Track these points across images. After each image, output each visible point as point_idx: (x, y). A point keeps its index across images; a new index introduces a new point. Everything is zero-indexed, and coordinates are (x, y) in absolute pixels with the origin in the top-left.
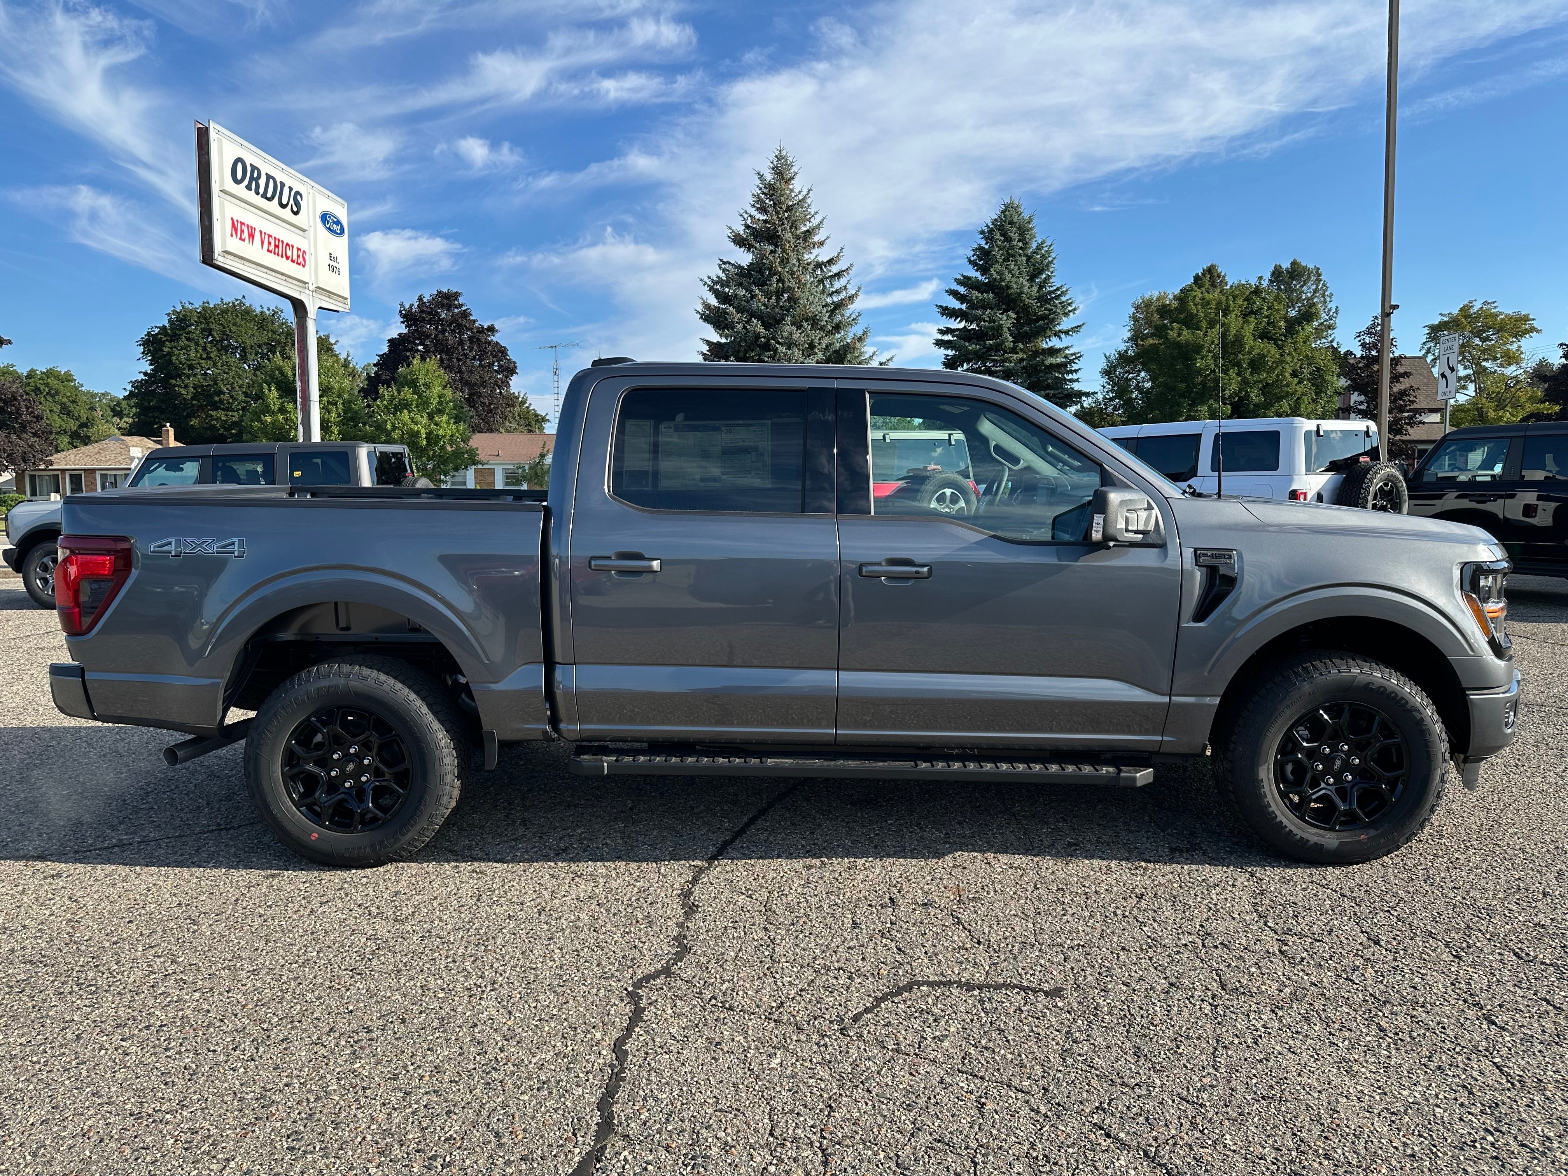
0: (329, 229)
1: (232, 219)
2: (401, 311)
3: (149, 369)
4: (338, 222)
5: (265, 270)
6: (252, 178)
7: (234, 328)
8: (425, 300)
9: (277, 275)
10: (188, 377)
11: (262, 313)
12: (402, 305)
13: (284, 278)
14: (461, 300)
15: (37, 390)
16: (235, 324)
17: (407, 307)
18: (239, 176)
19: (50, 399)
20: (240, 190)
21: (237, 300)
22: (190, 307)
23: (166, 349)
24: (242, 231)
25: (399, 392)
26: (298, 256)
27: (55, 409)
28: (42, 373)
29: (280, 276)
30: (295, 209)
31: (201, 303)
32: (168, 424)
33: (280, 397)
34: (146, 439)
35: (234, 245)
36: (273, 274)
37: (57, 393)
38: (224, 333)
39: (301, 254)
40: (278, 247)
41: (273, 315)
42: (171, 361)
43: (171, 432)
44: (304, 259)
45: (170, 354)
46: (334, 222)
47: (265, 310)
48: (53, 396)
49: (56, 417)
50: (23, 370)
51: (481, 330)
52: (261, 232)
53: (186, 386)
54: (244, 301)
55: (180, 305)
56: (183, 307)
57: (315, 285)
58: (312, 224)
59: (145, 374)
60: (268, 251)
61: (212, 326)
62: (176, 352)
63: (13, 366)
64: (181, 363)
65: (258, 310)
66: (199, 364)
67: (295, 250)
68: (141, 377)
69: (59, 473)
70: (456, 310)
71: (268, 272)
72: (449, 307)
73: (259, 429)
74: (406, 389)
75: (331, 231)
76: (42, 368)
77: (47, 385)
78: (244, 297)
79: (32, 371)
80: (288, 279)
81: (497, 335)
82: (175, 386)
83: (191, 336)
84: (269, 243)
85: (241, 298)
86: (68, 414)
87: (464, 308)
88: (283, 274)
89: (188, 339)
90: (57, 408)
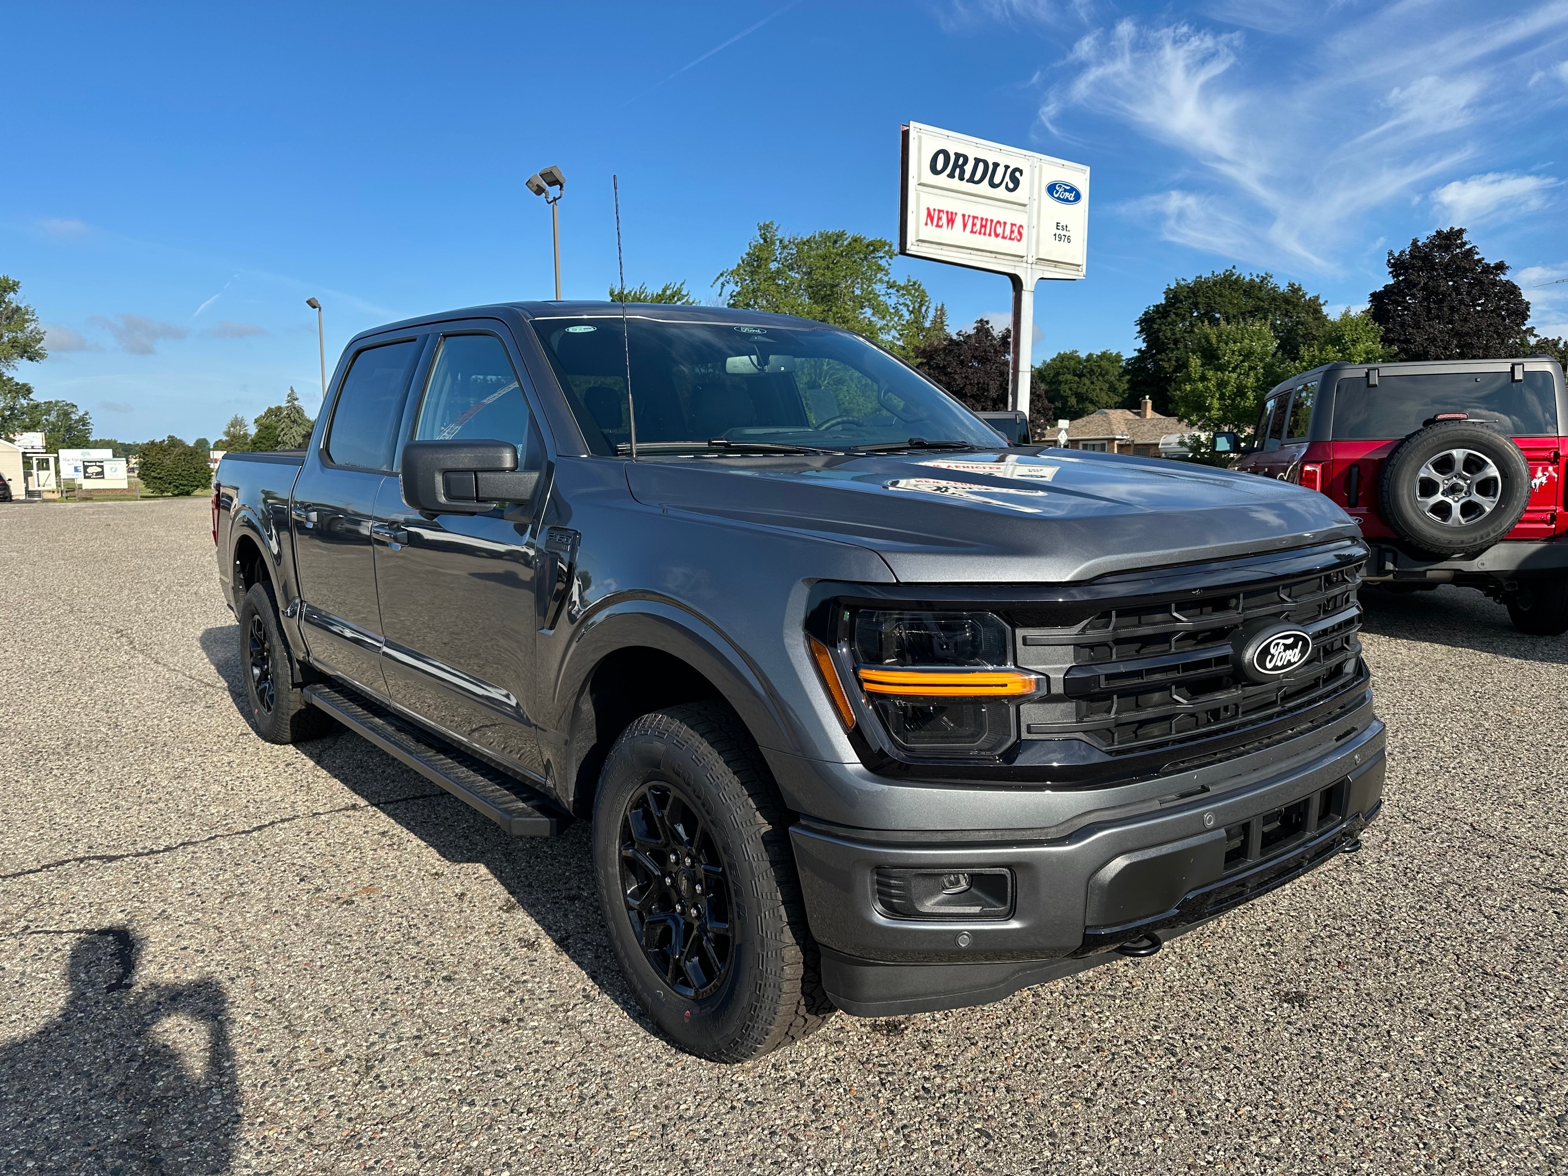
0: (1059, 198)
1: (928, 209)
2: (1389, 261)
3: (1143, 346)
4: (1072, 189)
5: (969, 251)
6: (955, 165)
7: (1218, 299)
8: (1420, 244)
9: (984, 254)
10: (1172, 350)
11: (1252, 280)
12: (1391, 253)
13: (994, 255)
14: (1465, 237)
15: (1092, 372)
16: (1220, 296)
17: (1396, 255)
18: (939, 166)
19: (1101, 378)
20: (942, 179)
21: (1227, 271)
22: (1182, 283)
23: (1156, 326)
24: (939, 218)
25: (1321, 351)
26: (1012, 232)
27: (1104, 388)
28: (1098, 356)
29: (989, 254)
30: (1011, 186)
31: (1194, 278)
32: (1147, 397)
33: (1202, 366)
34: (1128, 412)
35: (930, 232)
36: (980, 253)
37: (1107, 373)
38: (1209, 305)
39: (1016, 229)
40: (985, 227)
41: (1262, 282)
42: (1158, 336)
43: (1149, 404)
44: (1020, 234)
45: (1159, 330)
46: (1066, 190)
47: (1254, 277)
48: (1103, 376)
49: (1103, 394)
50: (1083, 355)
51: (1487, 269)
52: (964, 216)
53: (1169, 360)
54: (1234, 271)
55: (1175, 282)
56: (1178, 284)
57: (1035, 258)
58: (1036, 196)
59: (1139, 351)
60: (972, 232)
61: (1199, 300)
62: (1164, 328)
63: (1076, 352)
64: (1166, 338)
65: (1247, 279)
66: (1183, 337)
67: (1008, 227)
68: (1136, 354)
69: (1106, 442)
70: (1458, 250)
71: (972, 252)
72: (1447, 248)
73: (1181, 397)
74: (1330, 347)
75: (1063, 200)
76: (1097, 352)
77: (1099, 366)
78: (1234, 267)
79: (1090, 355)
80: (998, 256)
81: (1508, 272)
82: (1161, 360)
83: (1179, 311)
84: (974, 225)
85: (1230, 268)
86: (1114, 391)
87: (1468, 247)
88: (991, 252)
89: (1177, 315)
90: (1106, 386)
